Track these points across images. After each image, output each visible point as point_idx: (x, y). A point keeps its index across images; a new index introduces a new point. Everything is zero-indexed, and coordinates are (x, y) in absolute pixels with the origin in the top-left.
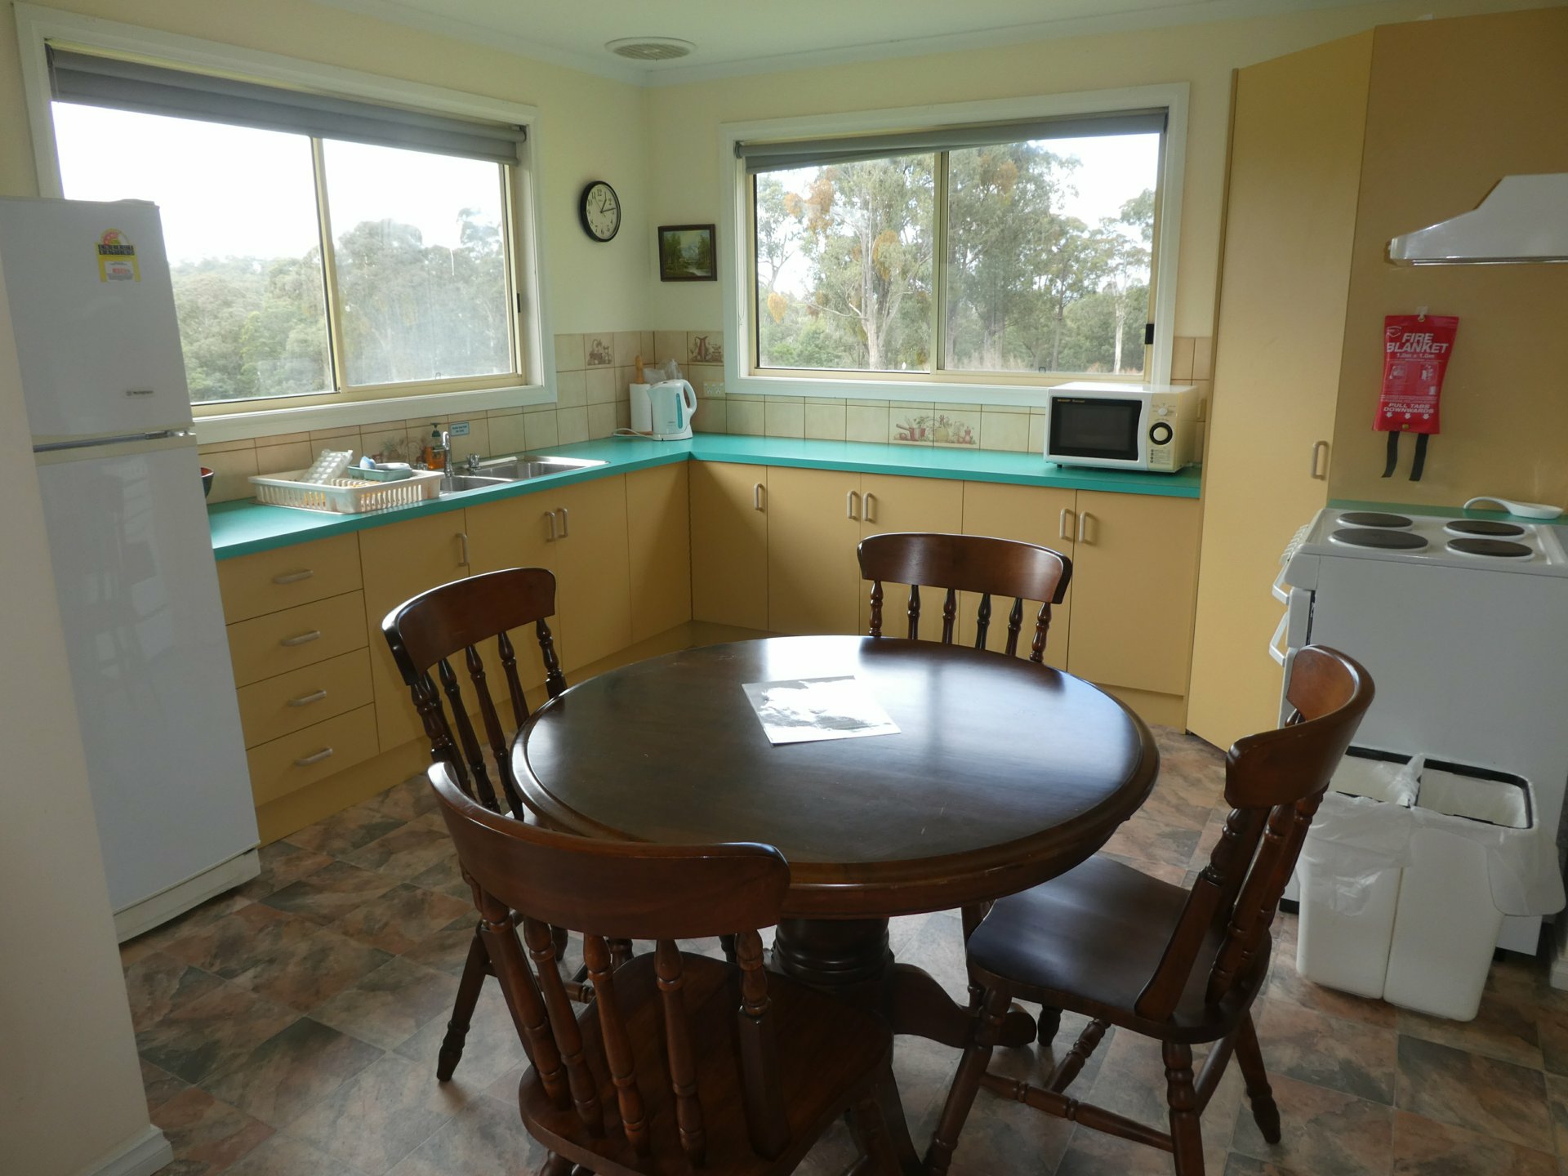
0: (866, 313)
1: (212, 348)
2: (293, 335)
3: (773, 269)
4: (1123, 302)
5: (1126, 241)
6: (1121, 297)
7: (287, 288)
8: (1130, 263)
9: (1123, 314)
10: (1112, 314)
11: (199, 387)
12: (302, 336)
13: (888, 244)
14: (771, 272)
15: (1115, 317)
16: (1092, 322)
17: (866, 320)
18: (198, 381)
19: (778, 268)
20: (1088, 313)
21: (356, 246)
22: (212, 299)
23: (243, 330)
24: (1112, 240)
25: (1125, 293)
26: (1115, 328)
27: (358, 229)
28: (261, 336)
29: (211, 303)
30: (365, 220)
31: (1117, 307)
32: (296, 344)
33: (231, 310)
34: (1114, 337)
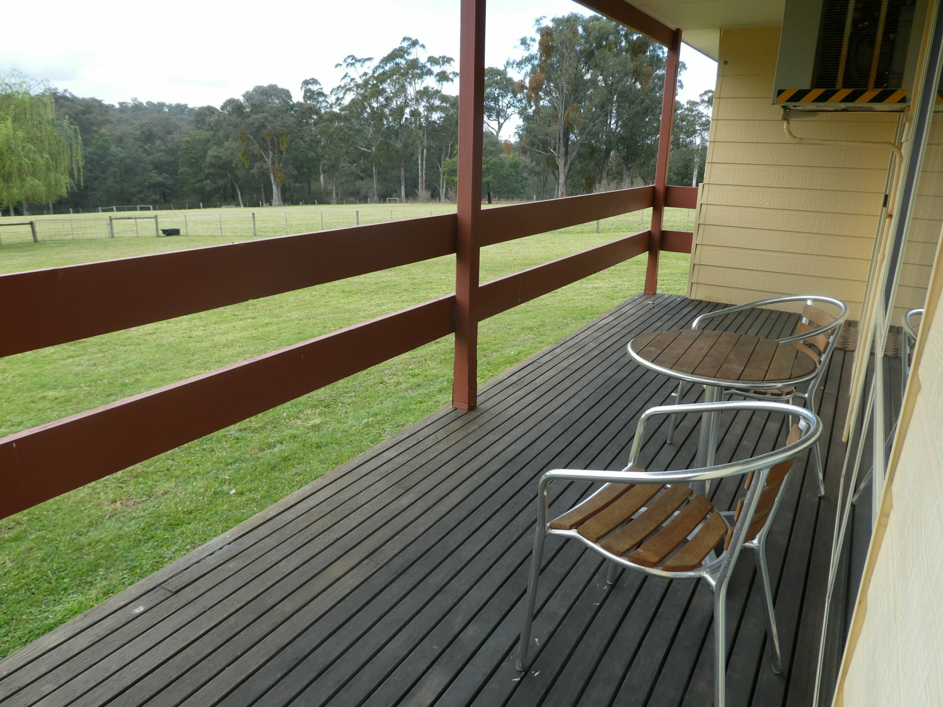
0: (559, 153)
1: (162, 158)
2: (210, 153)
3: (499, 125)
4: (699, 153)
5: (703, 116)
6: (698, 149)
7: (212, 124)
8: (704, 130)
9: (699, 160)
10: (691, 160)
11: (154, 182)
12: (216, 154)
13: (575, 112)
14: (497, 126)
15: (694, 162)
16: (679, 165)
17: (559, 157)
18: (154, 178)
19: (502, 124)
20: (676, 159)
21: (254, 101)
22: (161, 129)
23: (180, 149)
24: (695, 115)
25: (700, 148)
26: (693, 168)
27: (254, 90)
28: (191, 153)
29: (161, 131)
30: (259, 85)
31: (695, 156)
32: (212, 158)
33: (172, 136)
34: (692, 174)
